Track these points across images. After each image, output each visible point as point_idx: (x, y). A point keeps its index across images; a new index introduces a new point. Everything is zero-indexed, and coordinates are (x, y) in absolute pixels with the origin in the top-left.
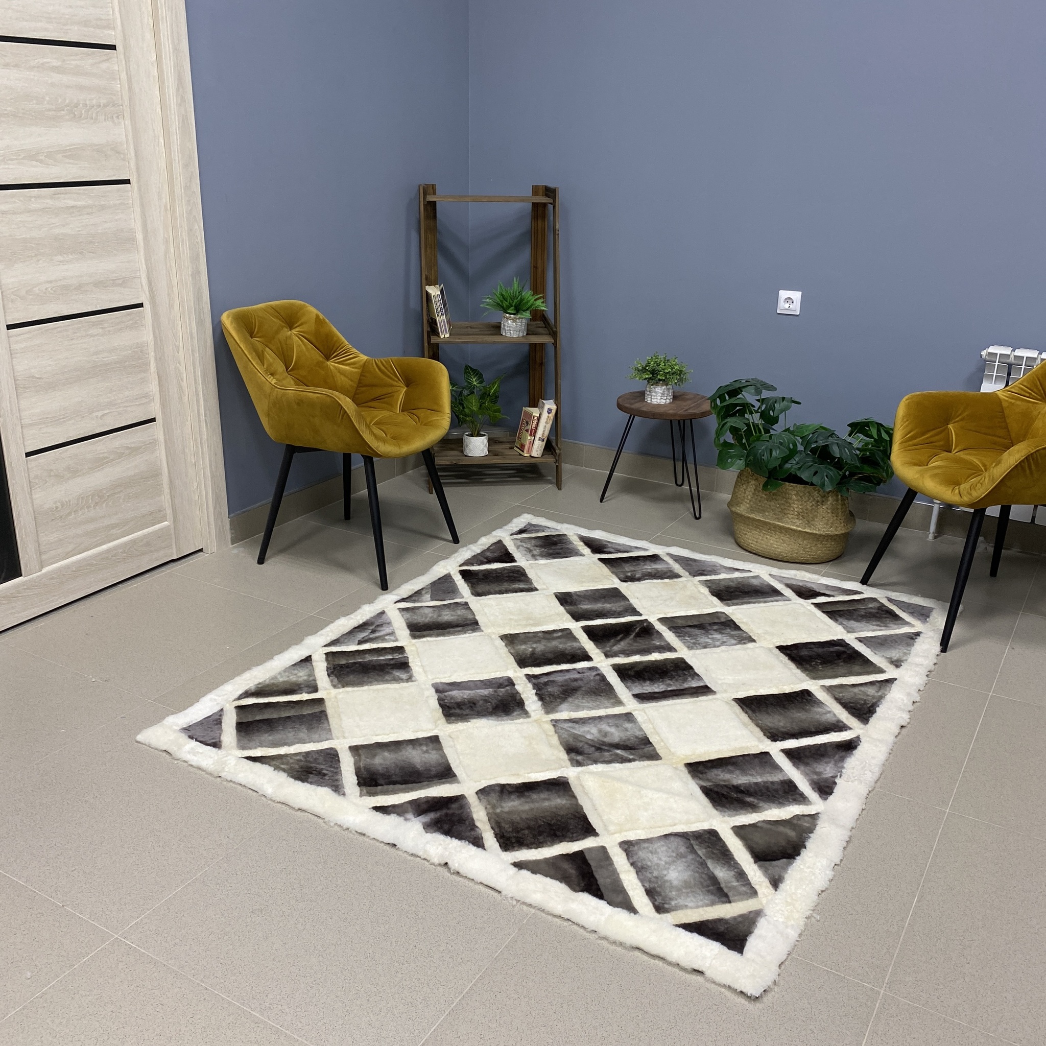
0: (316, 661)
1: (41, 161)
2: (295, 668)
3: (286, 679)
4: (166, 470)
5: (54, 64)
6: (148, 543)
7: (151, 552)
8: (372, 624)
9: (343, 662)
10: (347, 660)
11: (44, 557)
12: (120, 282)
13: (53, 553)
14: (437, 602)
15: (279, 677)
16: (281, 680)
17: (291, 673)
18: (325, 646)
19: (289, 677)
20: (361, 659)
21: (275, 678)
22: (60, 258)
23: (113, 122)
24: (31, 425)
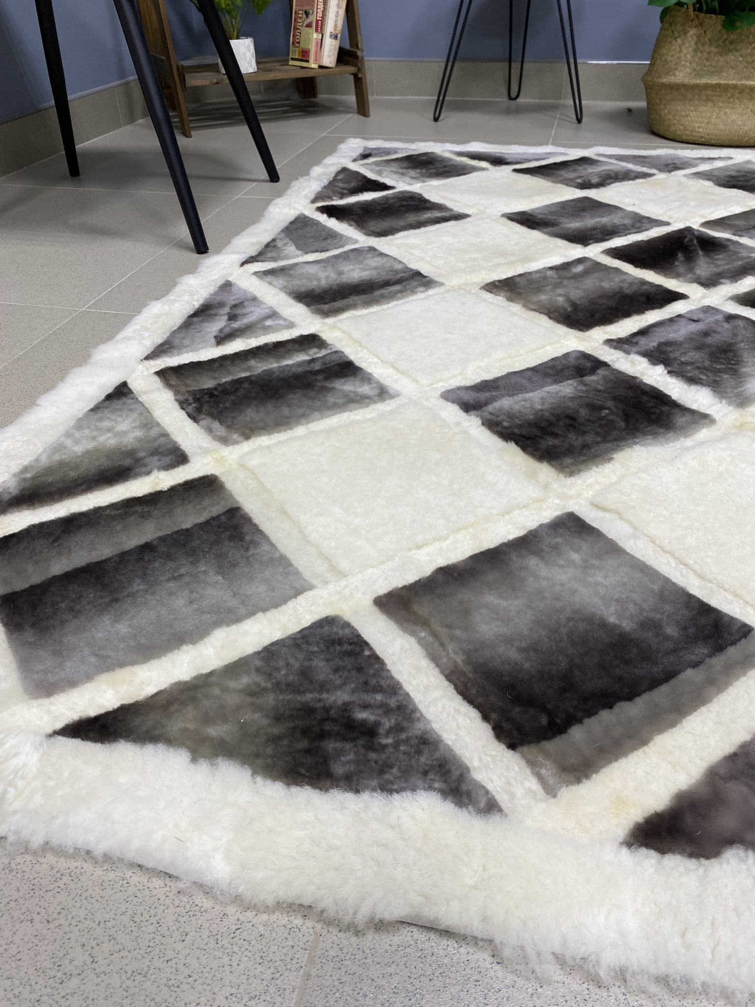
0: (146, 393)
2: (99, 415)
3: (90, 445)
8: (221, 305)
9: (208, 383)
10: (215, 378)
14: (317, 254)
15: (69, 443)
16: (79, 449)
17: (97, 428)
18: (147, 358)
19: (94, 438)
20: (245, 370)
21: (59, 447)
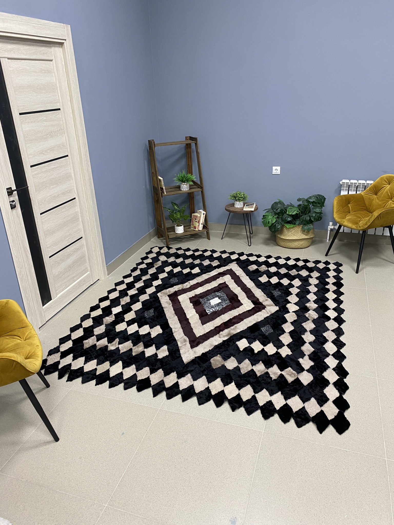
1: (44, 154)
4: (87, 254)
5: (45, 119)
6: (84, 281)
7: (86, 283)
11: (57, 292)
12: (68, 191)
13: (59, 290)
22: (52, 187)
23: (62, 135)
24: (49, 247)
